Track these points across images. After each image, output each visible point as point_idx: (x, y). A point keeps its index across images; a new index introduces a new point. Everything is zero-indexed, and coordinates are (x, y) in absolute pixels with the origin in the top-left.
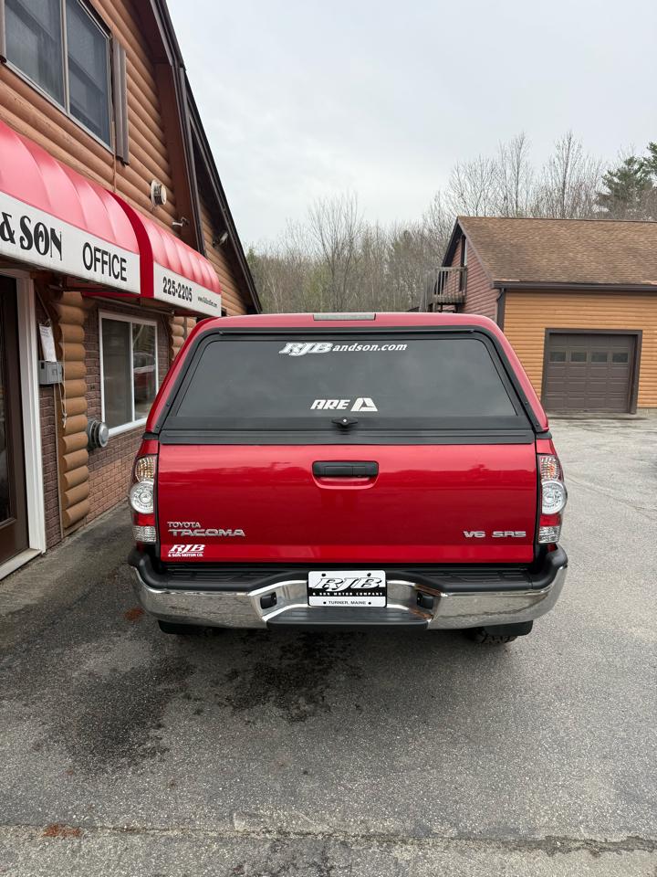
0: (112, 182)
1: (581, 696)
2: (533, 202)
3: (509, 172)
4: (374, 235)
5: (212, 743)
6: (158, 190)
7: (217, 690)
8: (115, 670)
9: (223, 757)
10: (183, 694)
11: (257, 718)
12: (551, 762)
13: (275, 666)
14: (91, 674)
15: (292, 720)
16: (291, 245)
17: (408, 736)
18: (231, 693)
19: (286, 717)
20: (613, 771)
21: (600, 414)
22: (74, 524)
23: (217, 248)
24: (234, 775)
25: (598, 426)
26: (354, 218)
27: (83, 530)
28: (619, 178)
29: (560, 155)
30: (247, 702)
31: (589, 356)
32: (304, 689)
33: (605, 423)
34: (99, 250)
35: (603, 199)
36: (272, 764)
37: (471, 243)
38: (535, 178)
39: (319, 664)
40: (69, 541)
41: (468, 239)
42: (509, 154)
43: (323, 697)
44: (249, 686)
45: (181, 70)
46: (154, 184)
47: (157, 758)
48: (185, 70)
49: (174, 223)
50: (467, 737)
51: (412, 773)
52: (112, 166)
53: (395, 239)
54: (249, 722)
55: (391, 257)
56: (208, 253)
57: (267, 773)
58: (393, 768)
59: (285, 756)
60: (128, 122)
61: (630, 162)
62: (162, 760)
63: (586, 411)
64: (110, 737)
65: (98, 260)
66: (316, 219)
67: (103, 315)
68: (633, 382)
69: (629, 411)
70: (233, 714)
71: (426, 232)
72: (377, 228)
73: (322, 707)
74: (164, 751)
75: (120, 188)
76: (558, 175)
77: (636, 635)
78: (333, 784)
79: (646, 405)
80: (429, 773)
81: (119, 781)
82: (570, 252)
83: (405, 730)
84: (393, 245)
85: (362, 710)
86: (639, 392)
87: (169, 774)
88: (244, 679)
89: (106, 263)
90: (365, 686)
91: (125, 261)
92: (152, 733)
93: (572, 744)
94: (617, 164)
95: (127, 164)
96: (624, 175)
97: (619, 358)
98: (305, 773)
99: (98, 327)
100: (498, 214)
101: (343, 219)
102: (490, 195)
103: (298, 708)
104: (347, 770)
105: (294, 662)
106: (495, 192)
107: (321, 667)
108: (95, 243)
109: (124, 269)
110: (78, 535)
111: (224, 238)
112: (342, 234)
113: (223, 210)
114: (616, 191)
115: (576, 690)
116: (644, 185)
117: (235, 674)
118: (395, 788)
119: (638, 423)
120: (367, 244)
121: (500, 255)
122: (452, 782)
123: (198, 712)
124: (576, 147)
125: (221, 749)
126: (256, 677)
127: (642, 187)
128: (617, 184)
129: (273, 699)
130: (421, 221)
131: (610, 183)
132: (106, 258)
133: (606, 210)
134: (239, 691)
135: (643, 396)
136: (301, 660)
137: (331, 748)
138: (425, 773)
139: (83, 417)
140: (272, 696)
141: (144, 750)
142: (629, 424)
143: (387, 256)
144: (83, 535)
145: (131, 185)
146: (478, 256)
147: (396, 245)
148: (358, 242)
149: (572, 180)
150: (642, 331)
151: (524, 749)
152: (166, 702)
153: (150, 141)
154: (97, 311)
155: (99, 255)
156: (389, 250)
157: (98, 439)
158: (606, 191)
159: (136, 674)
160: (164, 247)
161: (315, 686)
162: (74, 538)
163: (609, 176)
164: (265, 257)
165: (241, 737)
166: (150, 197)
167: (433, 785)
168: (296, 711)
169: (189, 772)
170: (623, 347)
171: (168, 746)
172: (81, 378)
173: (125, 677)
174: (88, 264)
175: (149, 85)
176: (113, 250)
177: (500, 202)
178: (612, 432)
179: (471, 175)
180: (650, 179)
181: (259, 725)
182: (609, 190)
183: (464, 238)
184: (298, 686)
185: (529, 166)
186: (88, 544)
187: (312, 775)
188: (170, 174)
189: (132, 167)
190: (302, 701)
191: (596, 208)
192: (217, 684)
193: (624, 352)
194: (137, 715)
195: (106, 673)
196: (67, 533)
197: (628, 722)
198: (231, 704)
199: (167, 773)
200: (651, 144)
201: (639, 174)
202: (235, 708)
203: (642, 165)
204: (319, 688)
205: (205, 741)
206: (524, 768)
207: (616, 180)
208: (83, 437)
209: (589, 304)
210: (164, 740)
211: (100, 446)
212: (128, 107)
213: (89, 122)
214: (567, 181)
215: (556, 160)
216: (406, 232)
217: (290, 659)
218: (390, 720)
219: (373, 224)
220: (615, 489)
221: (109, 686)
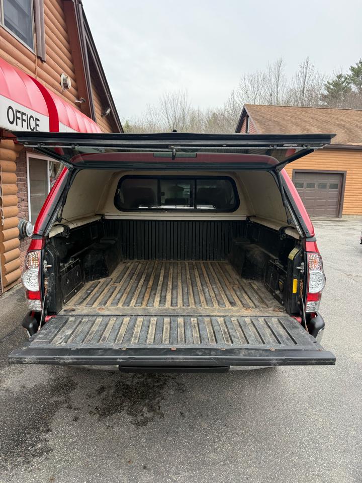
0: (34, 73)
1: (325, 403)
2: (285, 98)
3: (273, 80)
4: (197, 114)
5: (83, 444)
6: (66, 79)
7: (90, 401)
8: (24, 387)
9: (89, 455)
10: (67, 405)
11: (115, 424)
12: (309, 456)
13: (129, 383)
14: (7, 390)
15: (138, 425)
16: (150, 119)
17: (214, 437)
18: (98, 404)
19: (134, 422)
20: (351, 463)
21: (323, 218)
22: (10, 284)
23: (104, 117)
24: (95, 471)
25: (321, 225)
26: (185, 104)
27: (17, 287)
28: (333, 86)
29: (302, 71)
30: (109, 411)
31: (316, 185)
32: (147, 401)
33: (325, 223)
34: (20, 112)
35: (324, 97)
36: (123, 461)
37: (252, 120)
38: (287, 84)
39: (158, 382)
40: (7, 295)
41: (250, 117)
42: (273, 70)
43: (159, 407)
44: (111, 398)
45: (80, 5)
46: (63, 76)
47: (44, 457)
48: (82, 6)
49: (76, 101)
50: (254, 437)
51: (217, 467)
52: (34, 62)
53: (209, 117)
54: (109, 426)
55: (206, 127)
56: (97, 120)
57: (118, 468)
58: (204, 462)
59: (131, 453)
60: (45, 35)
61: (340, 77)
62: (47, 459)
63: (314, 216)
64: (13, 440)
65: (19, 118)
66: (164, 104)
67: (29, 155)
68: (340, 201)
69: (338, 216)
70: (99, 420)
71: (226, 113)
72: (199, 111)
73: (158, 414)
74: (49, 452)
75: (40, 76)
76: (300, 82)
77: (355, 359)
78: (163, 477)
79: (347, 213)
80: (229, 467)
81: (15, 477)
82: (307, 126)
83: (212, 432)
84: (207, 121)
85: (184, 417)
86: (344, 206)
87: (50, 470)
88: (108, 393)
89: (25, 121)
90: (187, 398)
91: (38, 120)
92: (44, 436)
93: (321, 441)
94: (333, 78)
95: (45, 62)
96: (336, 84)
97: (334, 186)
98: (145, 467)
99: (26, 162)
100: (266, 104)
101: (179, 104)
102: (262, 94)
103: (142, 415)
104: (173, 465)
105: (141, 380)
106: (265, 91)
107: (159, 384)
108: (16, 106)
109: (38, 126)
110: (13, 291)
111: (108, 111)
112: (179, 113)
113: (107, 95)
114: (332, 93)
115: (321, 399)
116: (347, 90)
117: (103, 389)
118: (205, 479)
119: (343, 223)
120: (192, 120)
121: (268, 127)
122: (244, 474)
123: (76, 419)
124: (311, 66)
125: (88, 449)
126: (116, 391)
127: (346, 92)
128: (332, 89)
129: (126, 408)
130: (223, 107)
131: (328, 89)
132: (25, 117)
133: (326, 104)
134: (105, 402)
135: (345, 208)
136: (146, 379)
137: (163, 447)
138: (226, 467)
139: (16, 219)
140: (125, 406)
141: (36, 450)
142: (338, 224)
143: (204, 127)
144: (16, 291)
145: (48, 75)
146: (256, 127)
147: (209, 121)
148: (188, 119)
149: (308, 86)
150: (346, 171)
151: (291, 446)
152: (55, 412)
153: (60, 49)
154: (25, 152)
155: (19, 115)
156: (205, 124)
157: (25, 232)
158: (326, 93)
159: (38, 390)
160: (66, 113)
161: (154, 399)
162: (11, 292)
163: (328, 84)
164: (135, 126)
165: (102, 439)
166: (61, 84)
167: (231, 476)
168: (141, 418)
169: (65, 468)
170: (335, 180)
171: (52, 447)
172: (14, 194)
173: (30, 392)
174: (11, 120)
175: (59, 13)
176: (30, 112)
177: (268, 97)
178: (329, 228)
179: (252, 81)
180: (351, 87)
181: (116, 429)
182: (328, 93)
183: (248, 116)
184: (143, 399)
185: (284, 77)
186: (19, 297)
187: (149, 470)
188: (74, 71)
189: (48, 64)
190: (145, 409)
191: (320, 103)
192: (90, 397)
193: (336, 183)
194: (34, 422)
195: (17, 389)
196: (6, 289)
197: (356, 424)
198: (98, 413)
199: (49, 469)
200: (352, 67)
201: (344, 84)
202: (101, 415)
203: (346, 79)
204: (157, 399)
205: (78, 443)
206: (292, 461)
207: (332, 87)
208: (16, 231)
209: (318, 156)
210: (50, 442)
211: (27, 236)
212: (44, 25)
213: (19, 33)
214: (306, 86)
215: (300, 74)
216: (214, 114)
217: (139, 378)
218: (203, 424)
219: (196, 109)
220: (334, 263)
221: (18, 399)
